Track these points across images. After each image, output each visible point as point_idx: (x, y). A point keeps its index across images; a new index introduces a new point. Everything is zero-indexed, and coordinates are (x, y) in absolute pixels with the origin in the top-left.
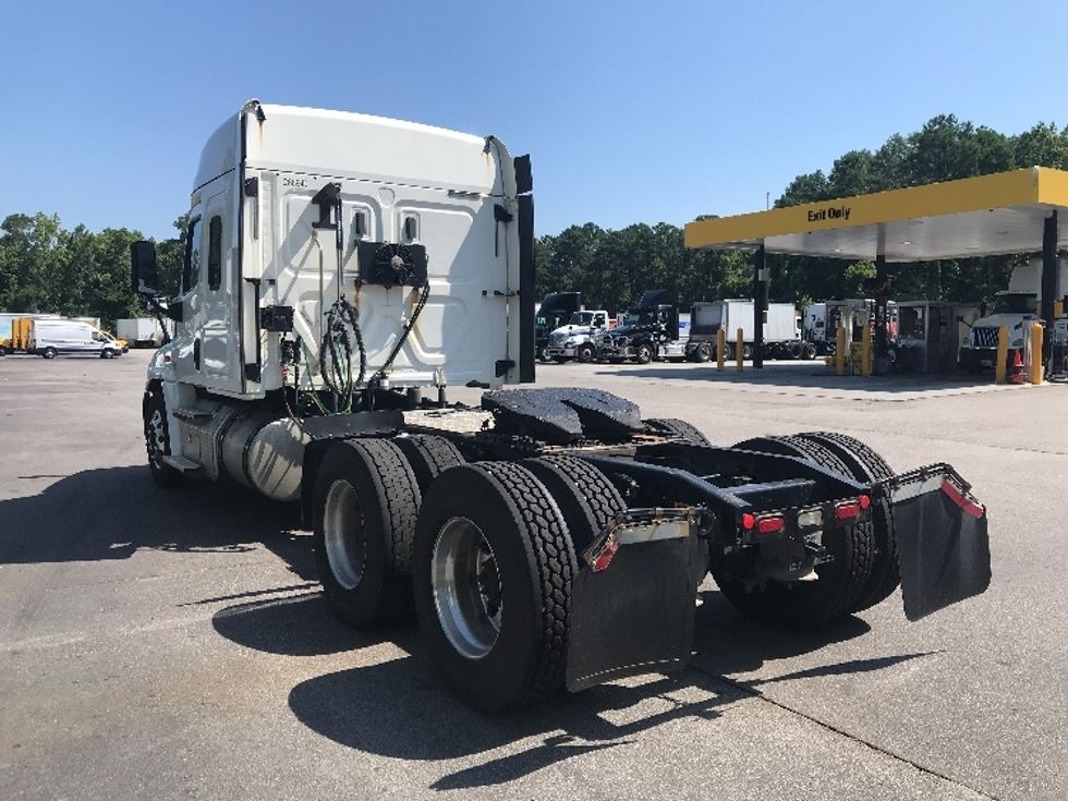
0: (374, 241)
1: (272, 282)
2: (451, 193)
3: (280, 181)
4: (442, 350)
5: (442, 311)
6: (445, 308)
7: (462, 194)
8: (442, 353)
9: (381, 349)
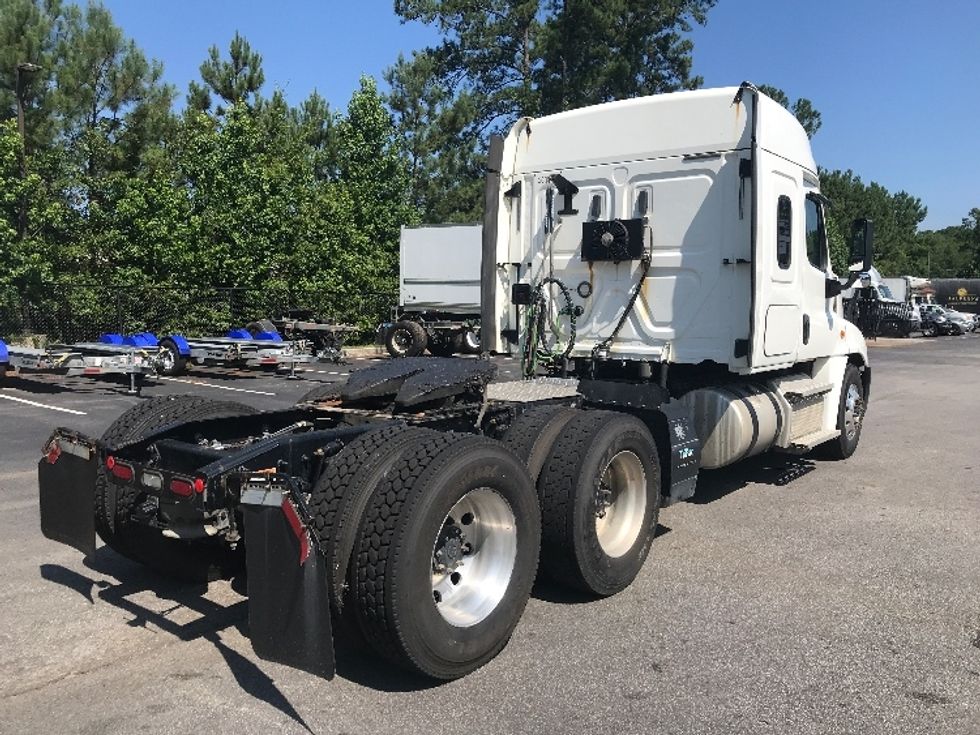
0: (608, 220)
1: (530, 265)
2: (688, 158)
3: (536, 180)
4: (671, 324)
5: (674, 282)
6: (677, 280)
7: (699, 157)
8: (672, 327)
9: (611, 322)
